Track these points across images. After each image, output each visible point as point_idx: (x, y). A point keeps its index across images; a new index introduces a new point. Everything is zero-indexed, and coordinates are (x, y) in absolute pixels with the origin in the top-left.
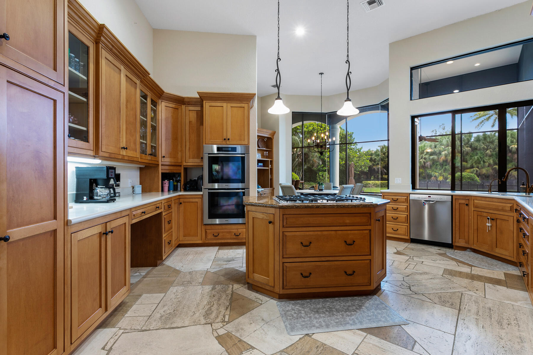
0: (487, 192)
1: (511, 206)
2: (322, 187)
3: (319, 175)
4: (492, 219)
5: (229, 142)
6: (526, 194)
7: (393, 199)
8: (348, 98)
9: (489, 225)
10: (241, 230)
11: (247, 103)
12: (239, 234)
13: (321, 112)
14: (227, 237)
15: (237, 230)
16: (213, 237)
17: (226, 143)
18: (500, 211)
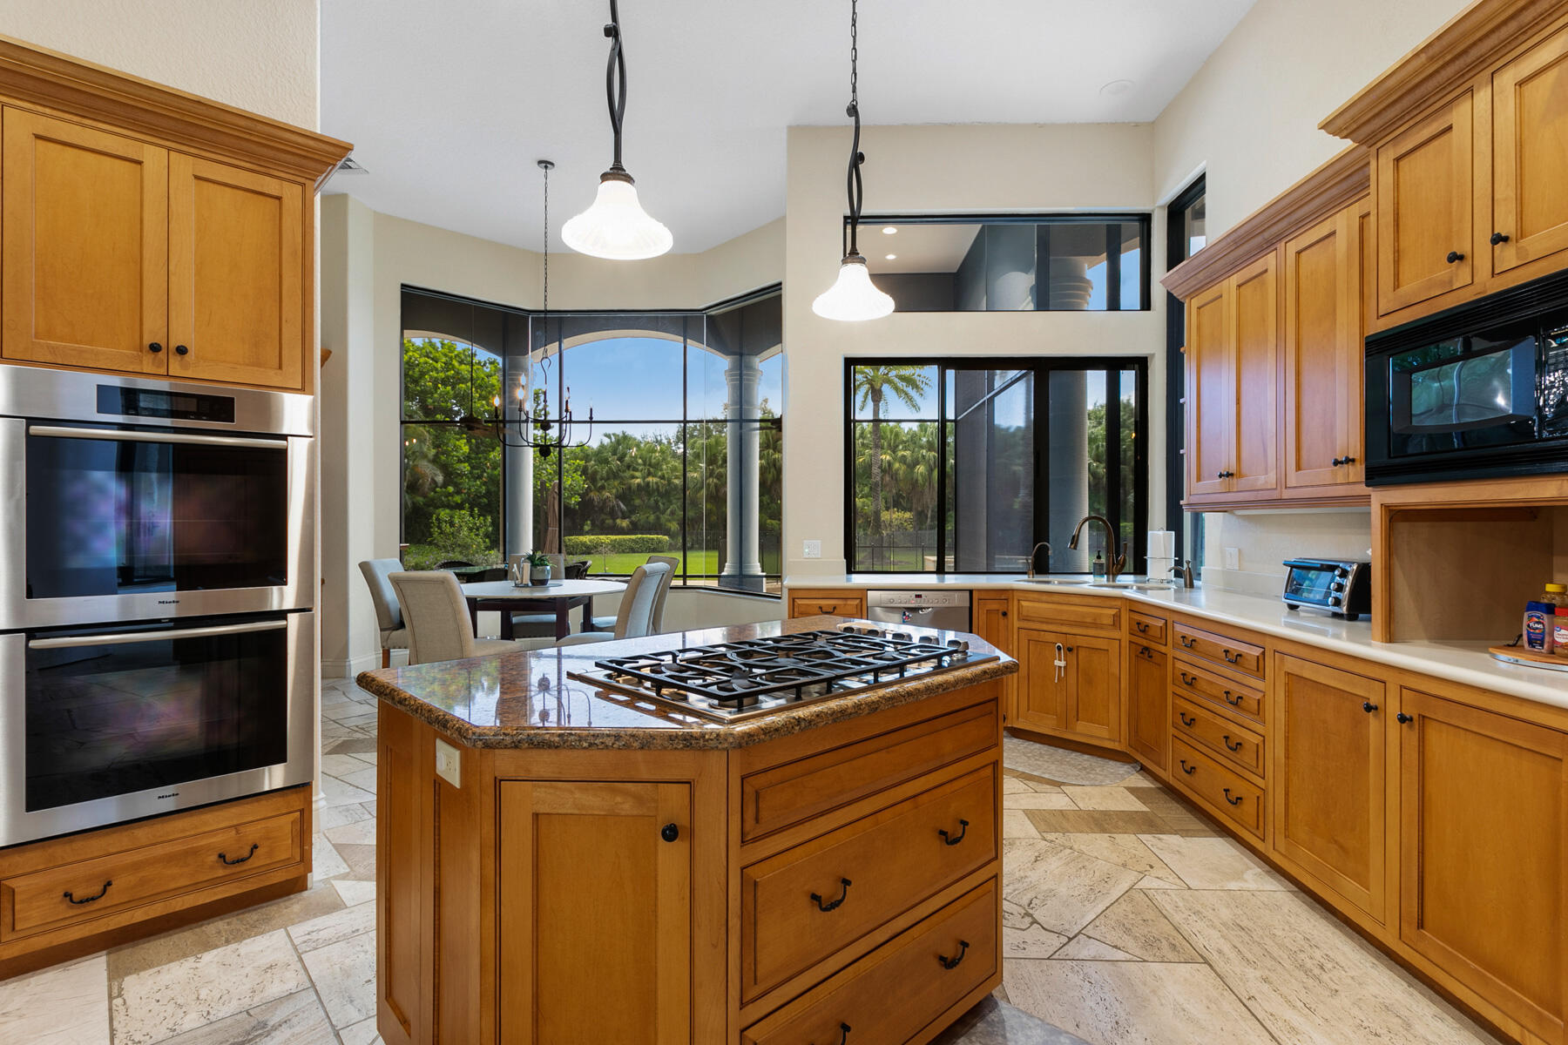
0: (1025, 577)
1: (1113, 613)
2: (543, 571)
3: (438, 519)
4: (1070, 650)
5: (185, 367)
6: (1108, 580)
7: (821, 608)
8: (854, 252)
9: (1062, 664)
10: (262, 825)
11: (299, 183)
12: (246, 853)
13: (543, 309)
14: (173, 885)
15: (237, 832)
16: (64, 910)
17: (163, 371)
18: (1087, 627)
